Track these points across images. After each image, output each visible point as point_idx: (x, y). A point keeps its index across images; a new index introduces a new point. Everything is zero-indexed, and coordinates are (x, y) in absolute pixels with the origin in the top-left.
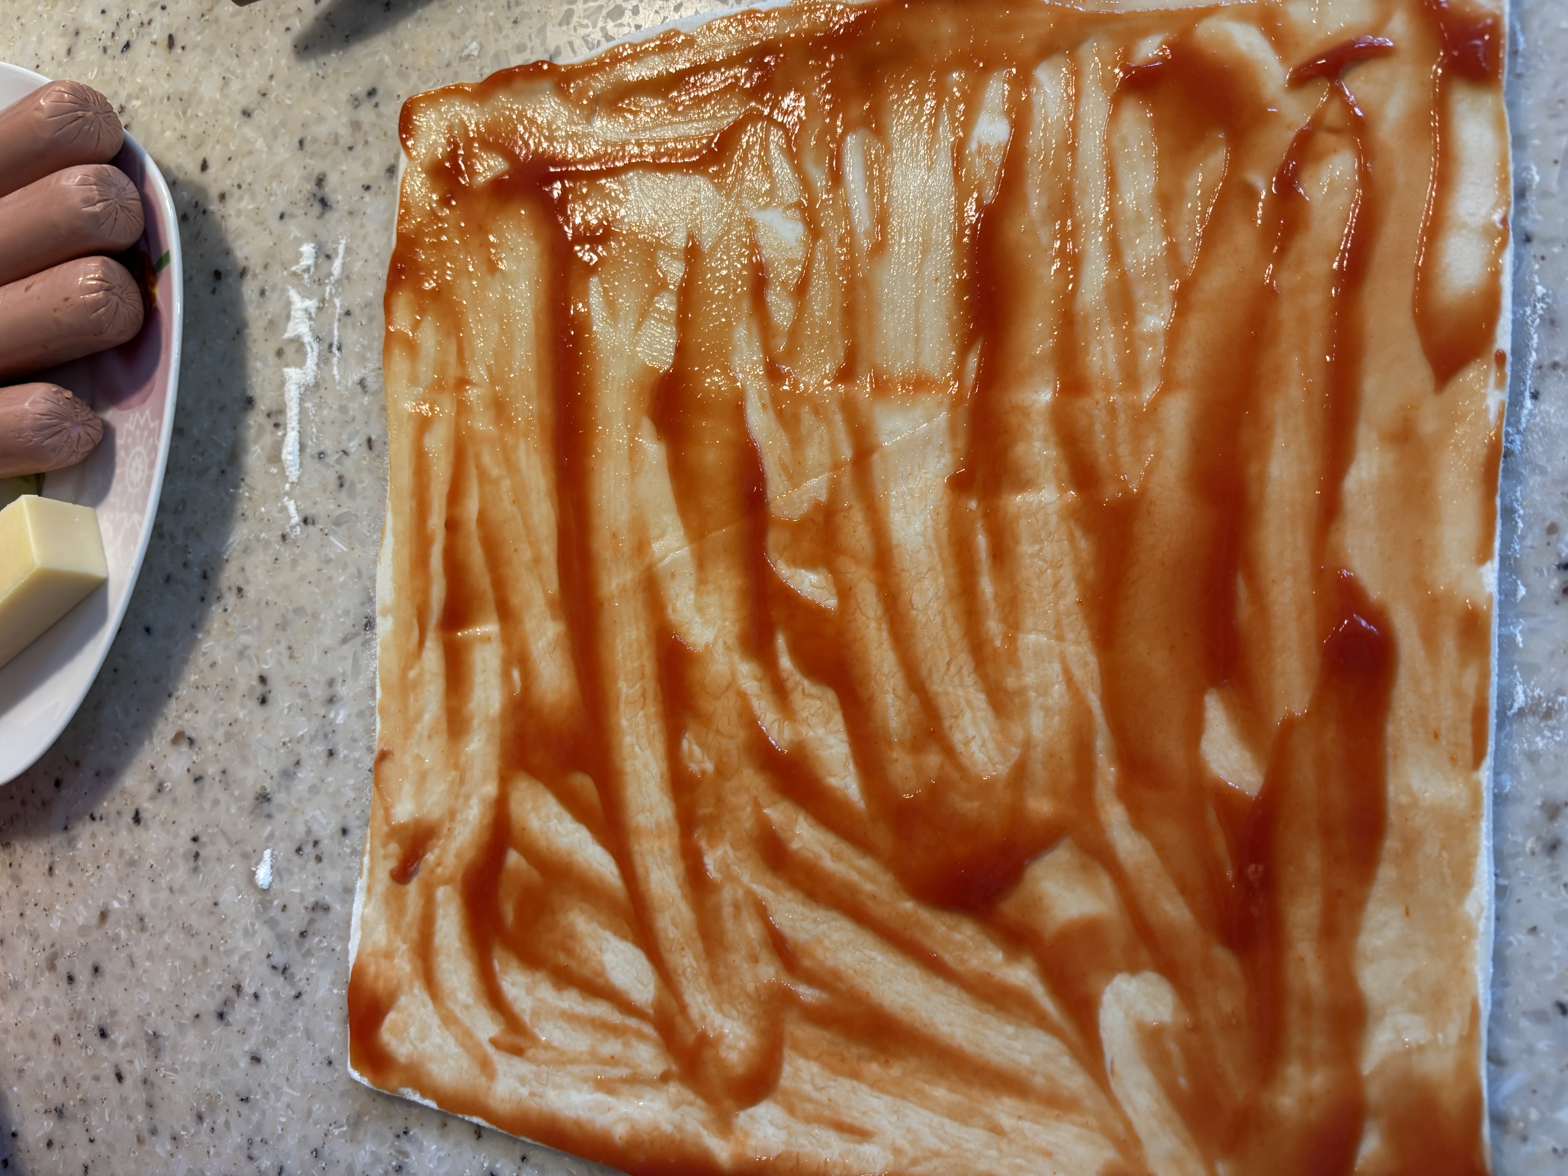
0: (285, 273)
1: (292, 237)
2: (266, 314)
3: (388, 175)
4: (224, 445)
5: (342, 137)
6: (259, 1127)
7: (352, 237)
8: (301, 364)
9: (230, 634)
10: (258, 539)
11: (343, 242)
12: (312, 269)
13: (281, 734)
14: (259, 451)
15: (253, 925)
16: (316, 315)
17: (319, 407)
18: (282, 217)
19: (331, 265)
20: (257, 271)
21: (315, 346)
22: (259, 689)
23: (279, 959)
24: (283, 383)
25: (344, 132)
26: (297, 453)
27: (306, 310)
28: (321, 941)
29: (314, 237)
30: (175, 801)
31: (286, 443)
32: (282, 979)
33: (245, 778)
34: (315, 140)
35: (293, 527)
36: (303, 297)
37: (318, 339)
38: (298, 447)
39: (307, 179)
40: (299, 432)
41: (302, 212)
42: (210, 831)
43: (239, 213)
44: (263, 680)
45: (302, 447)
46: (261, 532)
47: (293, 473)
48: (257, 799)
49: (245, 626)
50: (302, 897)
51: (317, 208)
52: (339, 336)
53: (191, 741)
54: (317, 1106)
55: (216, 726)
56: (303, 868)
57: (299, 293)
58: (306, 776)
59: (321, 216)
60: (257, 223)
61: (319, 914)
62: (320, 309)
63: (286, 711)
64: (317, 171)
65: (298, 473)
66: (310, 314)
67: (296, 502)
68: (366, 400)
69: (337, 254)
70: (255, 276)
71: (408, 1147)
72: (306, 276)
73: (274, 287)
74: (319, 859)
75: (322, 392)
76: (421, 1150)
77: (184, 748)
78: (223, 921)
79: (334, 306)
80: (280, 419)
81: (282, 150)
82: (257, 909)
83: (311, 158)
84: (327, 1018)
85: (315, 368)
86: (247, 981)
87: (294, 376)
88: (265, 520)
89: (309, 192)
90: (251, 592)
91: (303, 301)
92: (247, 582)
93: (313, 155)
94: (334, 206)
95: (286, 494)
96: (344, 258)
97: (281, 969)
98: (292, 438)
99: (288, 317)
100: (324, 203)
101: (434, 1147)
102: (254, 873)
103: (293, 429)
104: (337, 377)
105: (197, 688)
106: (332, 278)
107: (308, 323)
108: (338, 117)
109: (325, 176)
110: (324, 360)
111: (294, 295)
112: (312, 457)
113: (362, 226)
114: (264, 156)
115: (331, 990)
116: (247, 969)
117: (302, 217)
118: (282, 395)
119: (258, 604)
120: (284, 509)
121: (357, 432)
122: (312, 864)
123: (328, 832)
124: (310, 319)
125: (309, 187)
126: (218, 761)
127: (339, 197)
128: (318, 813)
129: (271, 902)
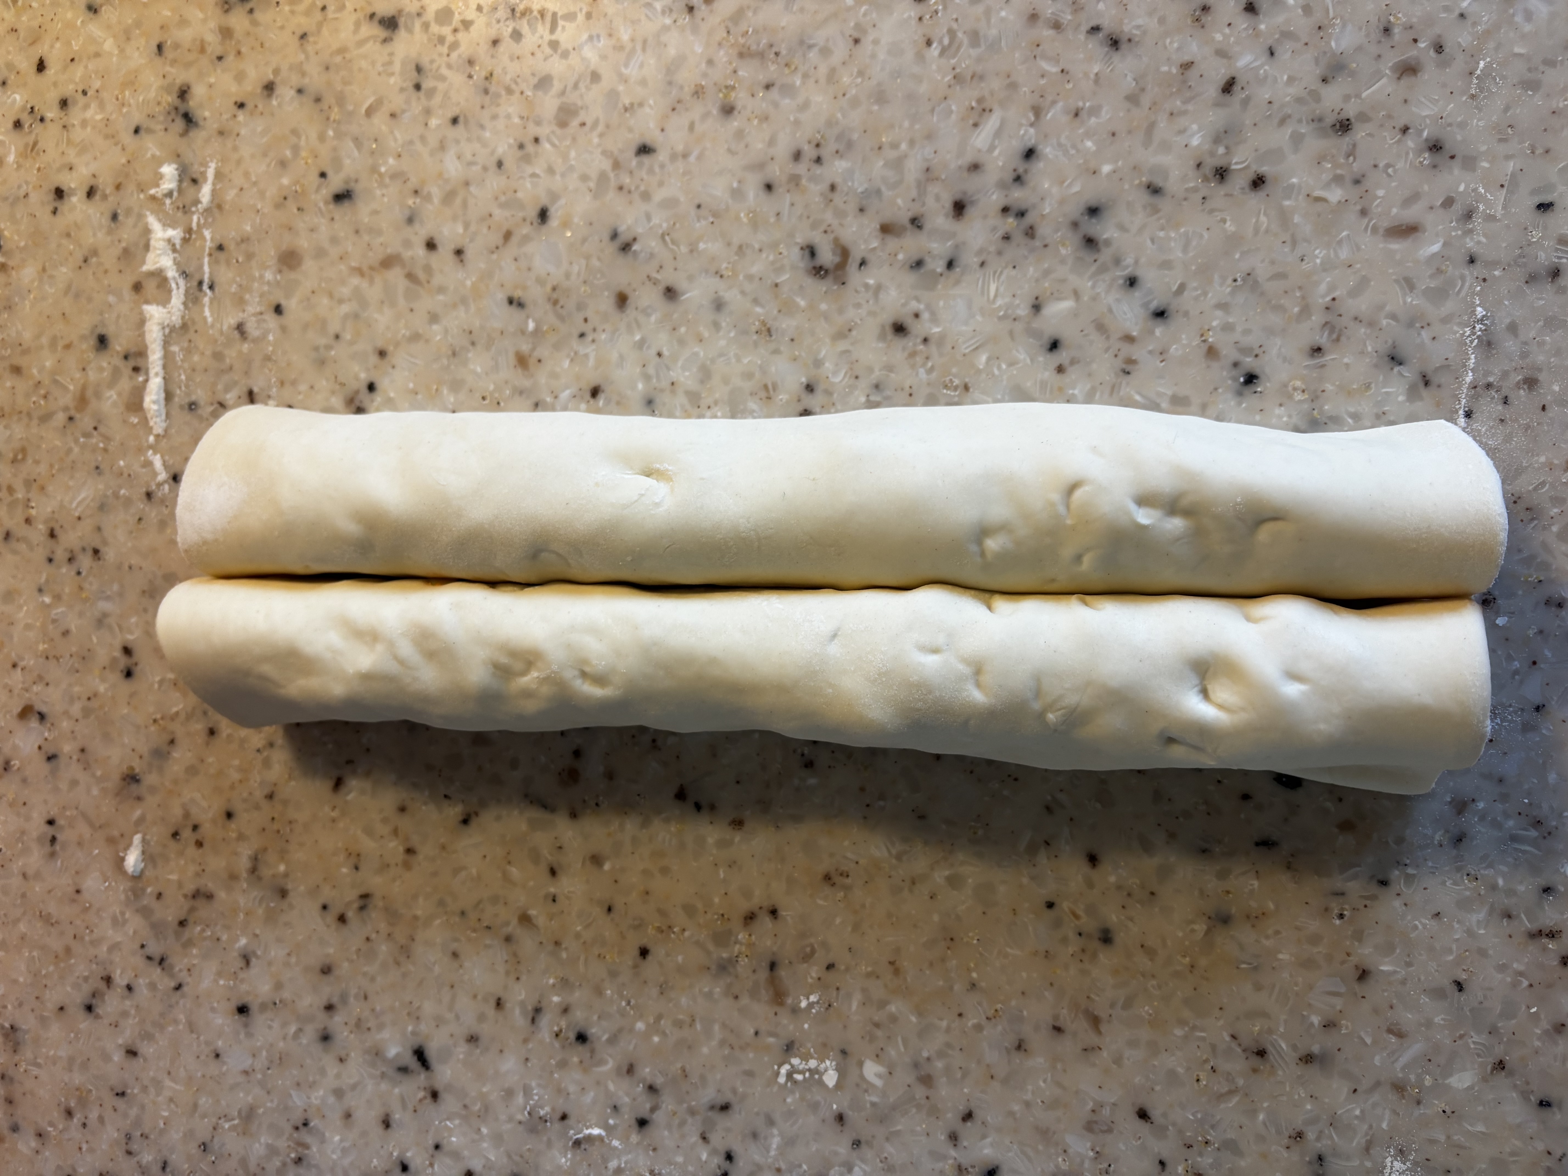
0: (142, 196)
1: (149, 155)
2: (119, 241)
3: (265, 93)
4: (71, 387)
5: (210, 44)
6: (138, 1122)
7: (224, 160)
8: (164, 301)
9: (86, 600)
10: (116, 495)
11: (213, 165)
12: (175, 194)
13: (151, 709)
14: (115, 397)
15: (123, 914)
16: (182, 246)
17: (188, 352)
18: (137, 131)
19: (199, 191)
20: (108, 192)
21: (182, 282)
22: (123, 661)
23: (154, 949)
24: (142, 322)
25: (212, 38)
26: (163, 402)
27: (169, 241)
28: (203, 930)
29: (177, 157)
30: (24, 781)
31: (148, 390)
32: (159, 970)
33: (109, 757)
34: (177, 46)
35: (159, 485)
36: (164, 225)
37: (185, 274)
38: (163, 395)
39: (167, 89)
40: (164, 378)
41: (162, 127)
42: (68, 813)
43: (84, 123)
44: (127, 651)
45: (169, 396)
46: (121, 487)
47: (158, 424)
48: (124, 779)
49: (103, 592)
50: (180, 884)
51: (180, 124)
52: (211, 273)
53: (42, 717)
54: (204, 1099)
55: (72, 700)
56: (181, 854)
57: (160, 220)
58: (182, 757)
59: (185, 134)
60: (106, 137)
61: (200, 903)
62: (185, 240)
63: (156, 686)
64: (179, 82)
65: (164, 425)
66: (174, 245)
67: (162, 457)
68: (246, 347)
69: (205, 180)
70: (105, 197)
71: (308, 1139)
72: (168, 201)
73: (129, 211)
74: (199, 844)
75: (191, 335)
76: (323, 1141)
77: (34, 723)
78: (86, 910)
79: (204, 239)
80: (140, 362)
81: (136, 54)
82: (127, 897)
83: (171, 65)
84: (213, 1010)
85: (182, 307)
86: (118, 972)
87: (157, 315)
88: (125, 475)
89: (169, 104)
90: (110, 554)
91: (164, 230)
92: (105, 543)
93: (174, 62)
94: (201, 123)
95: (150, 447)
96: (214, 184)
97: (158, 959)
98: (155, 385)
99: (147, 247)
100: (188, 119)
101: (337, 1138)
102: (123, 859)
103: (157, 374)
104: (210, 320)
105: (47, 658)
106: (200, 206)
107: (172, 256)
108: (204, 21)
109: (189, 88)
110: (192, 299)
111: (153, 222)
112: (181, 407)
113: (235, 149)
114: (114, 59)
115: (216, 981)
116: (117, 960)
117: (162, 133)
118: (142, 335)
119: (119, 567)
120: (148, 464)
121: (236, 383)
122: (192, 851)
123: (210, 815)
124: (174, 250)
125: (170, 99)
126: (75, 738)
127: (207, 114)
128: (197, 796)
129: (143, 890)
